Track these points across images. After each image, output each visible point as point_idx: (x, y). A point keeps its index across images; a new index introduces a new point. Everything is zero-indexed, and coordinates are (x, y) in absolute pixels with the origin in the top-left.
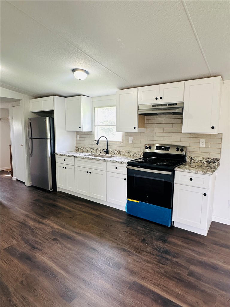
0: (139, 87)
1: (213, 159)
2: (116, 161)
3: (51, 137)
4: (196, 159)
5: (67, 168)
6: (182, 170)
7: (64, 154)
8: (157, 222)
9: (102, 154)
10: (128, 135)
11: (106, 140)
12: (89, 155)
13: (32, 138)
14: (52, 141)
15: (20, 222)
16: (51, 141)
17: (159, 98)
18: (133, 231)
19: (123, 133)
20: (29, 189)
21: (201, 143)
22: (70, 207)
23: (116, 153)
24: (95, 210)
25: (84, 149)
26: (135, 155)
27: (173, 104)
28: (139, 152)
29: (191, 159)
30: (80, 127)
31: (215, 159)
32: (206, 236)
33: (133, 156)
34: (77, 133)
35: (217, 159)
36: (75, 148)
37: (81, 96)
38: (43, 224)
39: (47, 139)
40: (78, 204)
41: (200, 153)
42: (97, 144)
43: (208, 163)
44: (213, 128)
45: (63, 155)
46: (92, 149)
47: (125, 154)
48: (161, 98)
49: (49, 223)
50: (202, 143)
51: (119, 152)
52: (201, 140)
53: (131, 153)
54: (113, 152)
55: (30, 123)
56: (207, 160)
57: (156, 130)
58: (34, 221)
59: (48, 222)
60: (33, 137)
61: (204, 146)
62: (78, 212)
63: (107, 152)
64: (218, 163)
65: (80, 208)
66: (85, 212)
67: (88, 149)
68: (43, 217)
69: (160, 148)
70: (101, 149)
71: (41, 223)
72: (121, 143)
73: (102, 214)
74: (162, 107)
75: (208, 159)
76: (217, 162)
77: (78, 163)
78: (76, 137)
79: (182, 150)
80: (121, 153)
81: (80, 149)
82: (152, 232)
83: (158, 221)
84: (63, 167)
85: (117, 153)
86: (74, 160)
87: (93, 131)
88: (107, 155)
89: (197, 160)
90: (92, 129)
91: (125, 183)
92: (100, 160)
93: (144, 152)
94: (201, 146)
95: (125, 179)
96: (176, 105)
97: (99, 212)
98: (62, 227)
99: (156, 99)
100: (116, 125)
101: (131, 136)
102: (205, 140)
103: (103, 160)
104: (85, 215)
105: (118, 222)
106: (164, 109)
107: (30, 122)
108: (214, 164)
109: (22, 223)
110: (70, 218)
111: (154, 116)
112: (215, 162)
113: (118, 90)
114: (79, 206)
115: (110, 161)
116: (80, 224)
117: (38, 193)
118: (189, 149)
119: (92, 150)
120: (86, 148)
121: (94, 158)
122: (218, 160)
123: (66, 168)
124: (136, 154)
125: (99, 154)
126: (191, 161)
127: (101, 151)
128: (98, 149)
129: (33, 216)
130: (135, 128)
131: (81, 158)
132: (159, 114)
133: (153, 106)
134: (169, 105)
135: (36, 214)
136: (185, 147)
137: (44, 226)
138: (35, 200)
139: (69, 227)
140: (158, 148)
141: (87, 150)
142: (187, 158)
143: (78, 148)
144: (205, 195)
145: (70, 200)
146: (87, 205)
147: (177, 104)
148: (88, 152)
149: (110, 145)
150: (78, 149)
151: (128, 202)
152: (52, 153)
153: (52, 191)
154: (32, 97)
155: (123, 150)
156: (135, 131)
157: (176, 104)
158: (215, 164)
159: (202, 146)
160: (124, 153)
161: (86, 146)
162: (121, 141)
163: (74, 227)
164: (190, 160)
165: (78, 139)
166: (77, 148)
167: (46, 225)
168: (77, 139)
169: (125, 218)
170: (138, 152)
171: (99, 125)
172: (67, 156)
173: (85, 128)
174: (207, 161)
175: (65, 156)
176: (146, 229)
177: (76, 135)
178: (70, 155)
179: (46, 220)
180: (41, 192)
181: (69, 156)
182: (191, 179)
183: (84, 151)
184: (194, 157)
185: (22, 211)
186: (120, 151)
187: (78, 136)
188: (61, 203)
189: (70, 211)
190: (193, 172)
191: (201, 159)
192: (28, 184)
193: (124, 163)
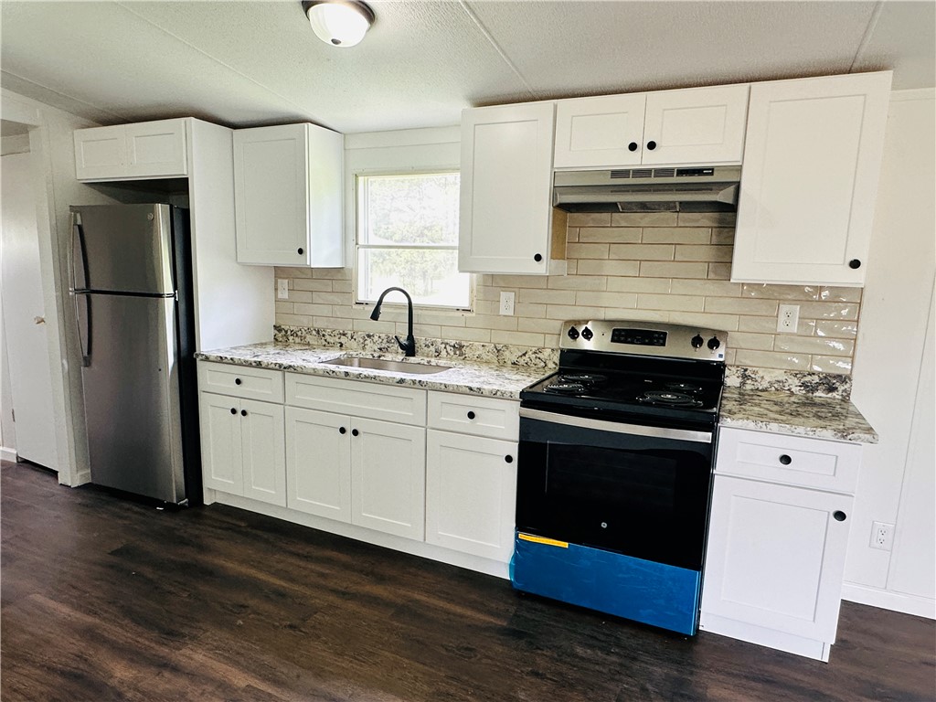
0: (558, 98)
1: (825, 378)
2: (471, 389)
3: (175, 288)
4: (763, 378)
5: (249, 415)
6: (751, 425)
7: (236, 357)
8: (643, 622)
9: (389, 357)
10: (493, 283)
11: (407, 302)
12: (339, 362)
13: (88, 292)
14: (182, 307)
15: (63, 674)
16: (176, 303)
17: (643, 145)
18: (564, 669)
19: (475, 275)
20: (79, 500)
21: (782, 318)
22: (277, 574)
23: (444, 353)
24: (381, 579)
25: (308, 336)
26: (522, 361)
27: (699, 171)
28: (539, 351)
29: (745, 377)
30: (301, 251)
31: (835, 377)
32: (827, 661)
33: (514, 364)
34: (279, 272)
35: (840, 376)
36: (273, 332)
37: (306, 124)
38: (176, 669)
39: (161, 296)
40: (307, 558)
41: (778, 355)
42: (375, 316)
43: (808, 392)
44: (855, 264)
45: (233, 362)
46: (344, 335)
47: (484, 356)
48: (652, 146)
49: (202, 665)
50: (789, 318)
51: (459, 348)
52: (785, 308)
53: (507, 353)
54: (432, 348)
55: (80, 228)
56: (802, 380)
57: (611, 267)
58: (132, 660)
59: (194, 656)
60: (94, 286)
61: (795, 329)
62: (320, 599)
63: (410, 349)
64: (845, 391)
65: (323, 575)
66: (344, 594)
67: (327, 337)
68: (171, 635)
69: (626, 337)
70: (383, 336)
71: (164, 665)
72: (466, 314)
73: (417, 596)
74: (631, 181)
75: (808, 378)
76: (841, 388)
77: (299, 390)
78: (276, 289)
79: (714, 344)
80: (467, 351)
81: (294, 334)
82: (636, 666)
83: (645, 617)
84: (234, 411)
85: (452, 353)
86: (281, 380)
87: (350, 265)
88: (412, 359)
89: (767, 379)
90: (345, 257)
91: (511, 473)
92: (402, 381)
93: (562, 351)
94: (781, 328)
95: (509, 459)
96: (712, 174)
97: (402, 592)
98: (265, 679)
99: (633, 147)
100: (456, 243)
101: (506, 288)
102: (799, 307)
103: (414, 382)
104: (351, 606)
105: (489, 628)
106: (656, 188)
107: (79, 222)
108: (830, 395)
109: (75, 677)
110: (291, 627)
111: (605, 216)
112: (832, 389)
113: (466, 106)
114: (312, 566)
115: (445, 389)
116: (341, 654)
117: (121, 517)
118: (736, 339)
119: (343, 340)
120: (318, 332)
121: (372, 375)
122: (844, 379)
123: (244, 413)
124: (526, 358)
125: (376, 355)
126: (743, 383)
127: (383, 345)
128: (369, 336)
129: (121, 632)
130: (538, 258)
131: (315, 373)
132: (628, 208)
133: (615, 174)
134: (682, 172)
135: (133, 620)
136: (724, 333)
137: (181, 683)
138: (114, 553)
139: (298, 676)
140: (620, 335)
141: (322, 338)
142: (727, 372)
143: (283, 333)
144: (840, 516)
145: (267, 541)
146: (344, 558)
147: (713, 170)
148: (327, 346)
149: (422, 321)
150: (286, 336)
151: (520, 545)
152: (183, 354)
153: (181, 505)
154: (85, 121)
155: (476, 339)
156: (541, 269)
157: (711, 171)
158: (834, 394)
159: (788, 330)
160: (477, 353)
161: (317, 326)
162: (466, 305)
163: (320, 674)
164: (740, 380)
165: (284, 295)
166: (280, 331)
167: (191, 676)
168: (280, 296)
169: (513, 609)
170: (534, 349)
171: (371, 243)
172: (250, 365)
173: (321, 255)
174: (804, 385)
175: (241, 365)
176: (609, 653)
177: (276, 283)
178: (263, 359)
179: (185, 651)
180: (136, 513)
181: (259, 365)
182: (786, 460)
183: (309, 344)
184: (754, 369)
185: (64, 611)
186: (463, 343)
187: (284, 283)
188: (233, 559)
189: (281, 594)
190: (796, 431)
191: (783, 378)
192: (72, 475)
193: (507, 396)
